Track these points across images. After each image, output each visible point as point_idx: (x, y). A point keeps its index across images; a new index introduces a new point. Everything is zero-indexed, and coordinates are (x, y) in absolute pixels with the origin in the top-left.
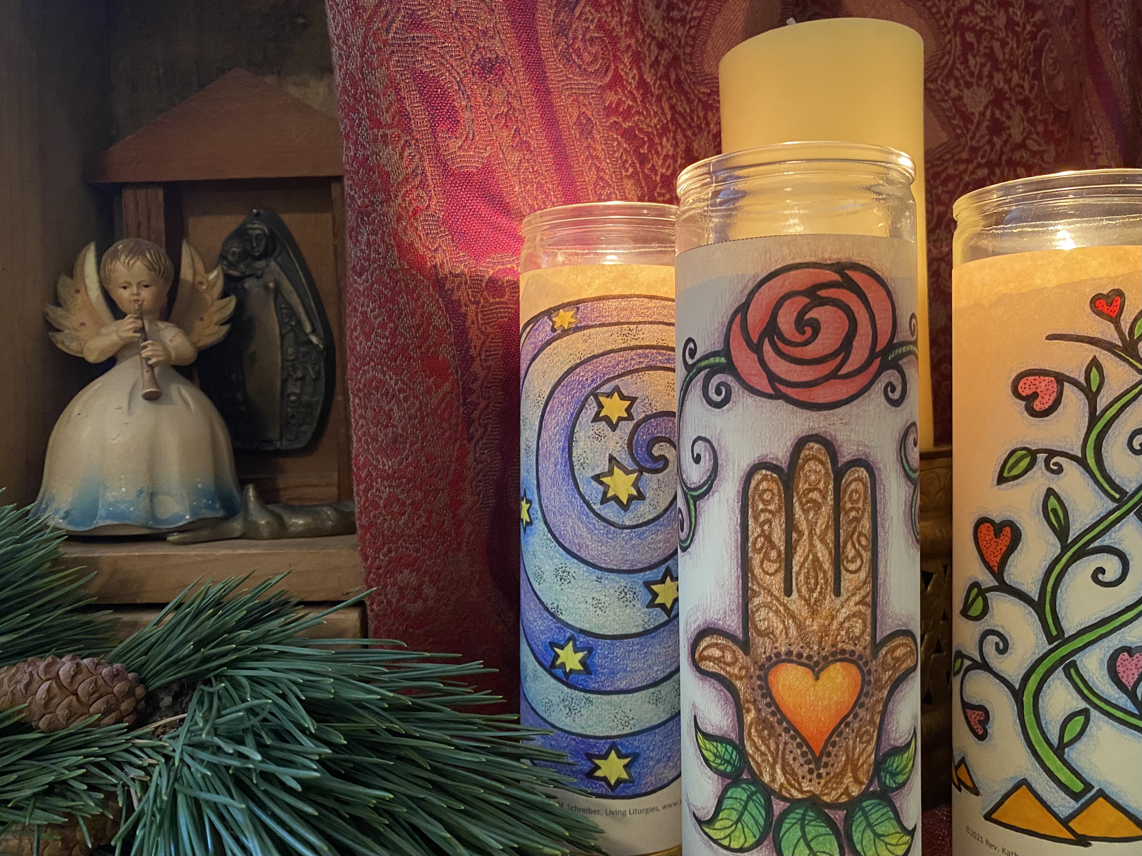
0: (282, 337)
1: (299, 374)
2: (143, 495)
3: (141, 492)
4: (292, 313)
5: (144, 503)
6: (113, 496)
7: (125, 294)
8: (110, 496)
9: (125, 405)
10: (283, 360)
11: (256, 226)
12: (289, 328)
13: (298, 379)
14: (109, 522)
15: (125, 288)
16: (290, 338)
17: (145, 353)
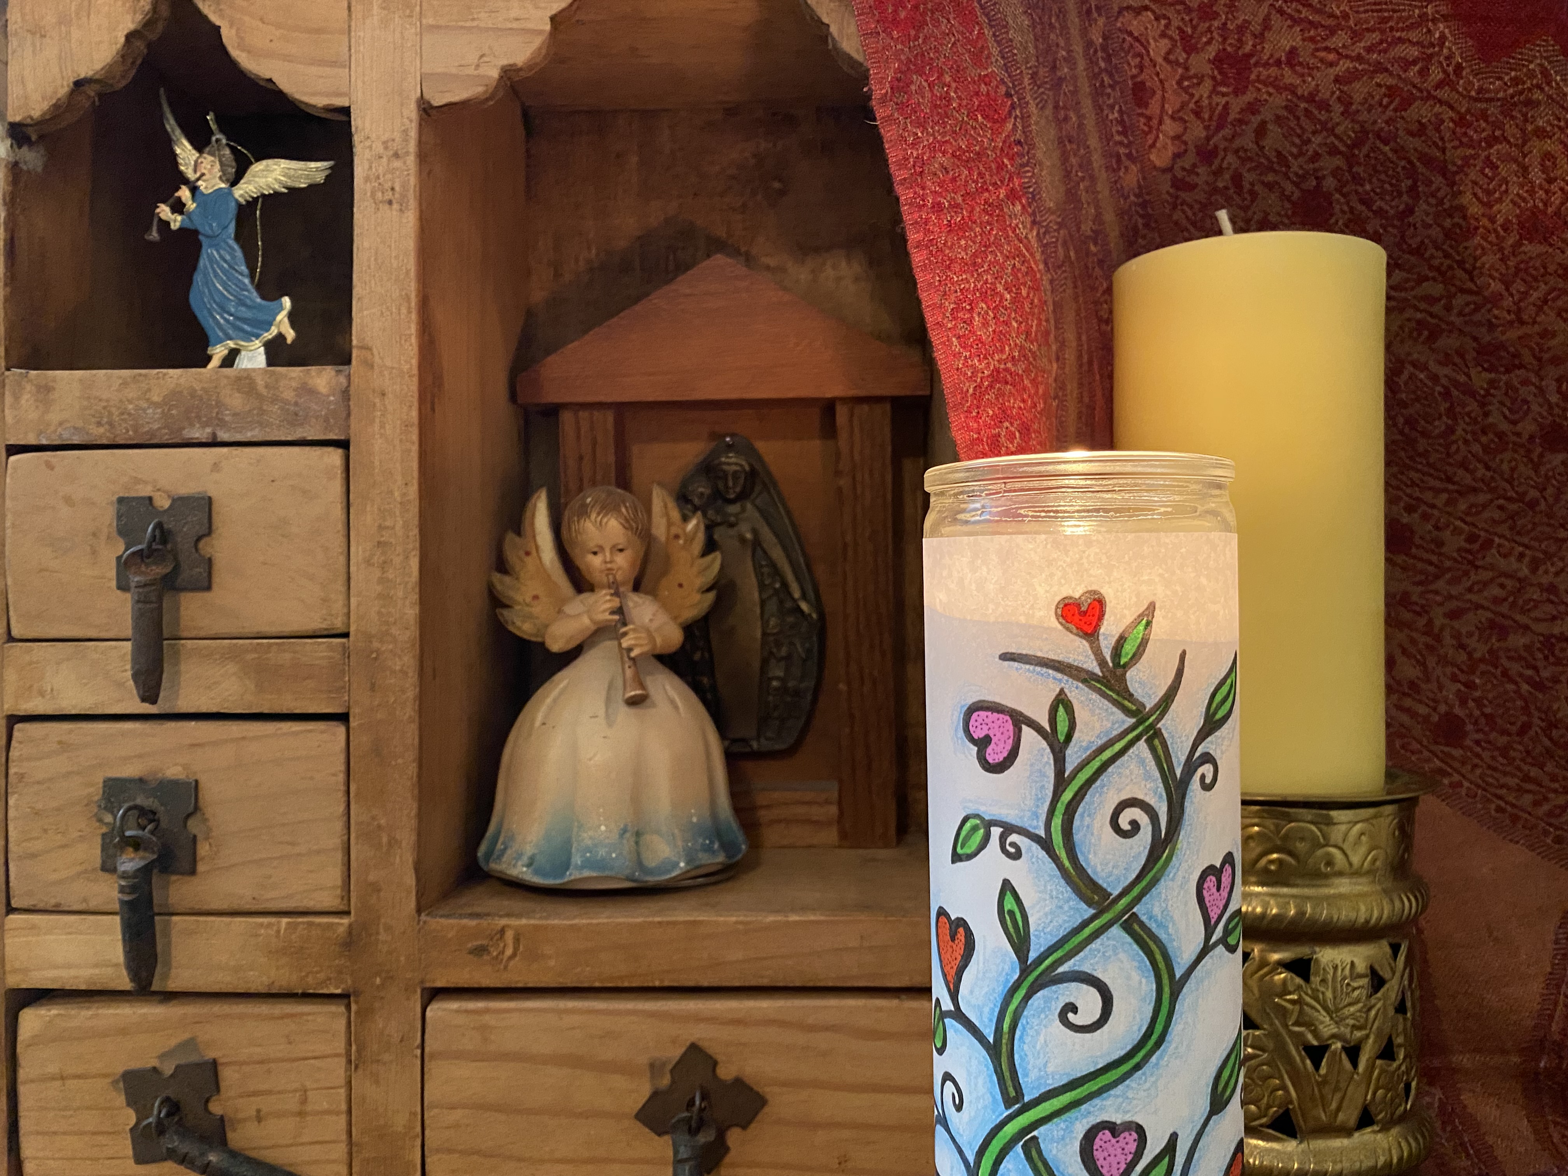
0: (763, 603)
1: (784, 651)
2: (628, 835)
3: (625, 831)
4: (776, 572)
5: (628, 844)
6: (591, 838)
7: (596, 561)
8: (586, 838)
9: (602, 712)
10: (764, 634)
11: (733, 460)
12: (771, 592)
13: (782, 658)
14: (586, 873)
15: (595, 553)
16: (772, 606)
17: (626, 643)
